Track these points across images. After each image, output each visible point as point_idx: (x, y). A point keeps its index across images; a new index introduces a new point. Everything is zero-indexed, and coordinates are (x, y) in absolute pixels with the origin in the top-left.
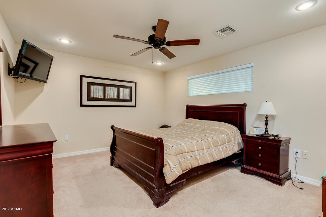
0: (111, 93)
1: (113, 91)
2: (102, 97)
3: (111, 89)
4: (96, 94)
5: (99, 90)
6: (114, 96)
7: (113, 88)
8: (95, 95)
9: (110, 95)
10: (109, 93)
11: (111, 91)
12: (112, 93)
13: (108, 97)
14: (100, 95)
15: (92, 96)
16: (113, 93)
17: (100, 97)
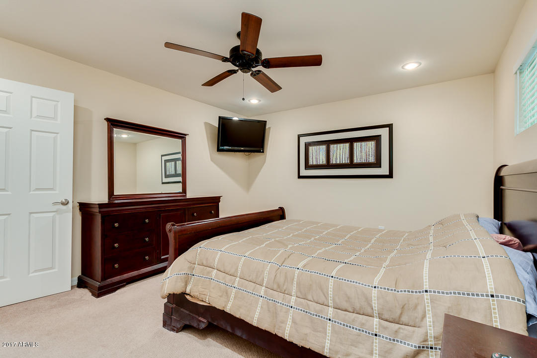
0: (338, 153)
1: (342, 150)
2: (325, 162)
3: (339, 148)
4: (317, 159)
5: (320, 153)
6: (344, 159)
7: (342, 145)
8: (314, 160)
9: (336, 159)
10: (335, 155)
11: (339, 150)
12: (340, 153)
13: (334, 162)
14: (322, 160)
15: (311, 163)
16: (341, 155)
17: (321, 163)
